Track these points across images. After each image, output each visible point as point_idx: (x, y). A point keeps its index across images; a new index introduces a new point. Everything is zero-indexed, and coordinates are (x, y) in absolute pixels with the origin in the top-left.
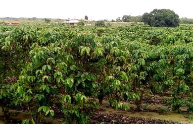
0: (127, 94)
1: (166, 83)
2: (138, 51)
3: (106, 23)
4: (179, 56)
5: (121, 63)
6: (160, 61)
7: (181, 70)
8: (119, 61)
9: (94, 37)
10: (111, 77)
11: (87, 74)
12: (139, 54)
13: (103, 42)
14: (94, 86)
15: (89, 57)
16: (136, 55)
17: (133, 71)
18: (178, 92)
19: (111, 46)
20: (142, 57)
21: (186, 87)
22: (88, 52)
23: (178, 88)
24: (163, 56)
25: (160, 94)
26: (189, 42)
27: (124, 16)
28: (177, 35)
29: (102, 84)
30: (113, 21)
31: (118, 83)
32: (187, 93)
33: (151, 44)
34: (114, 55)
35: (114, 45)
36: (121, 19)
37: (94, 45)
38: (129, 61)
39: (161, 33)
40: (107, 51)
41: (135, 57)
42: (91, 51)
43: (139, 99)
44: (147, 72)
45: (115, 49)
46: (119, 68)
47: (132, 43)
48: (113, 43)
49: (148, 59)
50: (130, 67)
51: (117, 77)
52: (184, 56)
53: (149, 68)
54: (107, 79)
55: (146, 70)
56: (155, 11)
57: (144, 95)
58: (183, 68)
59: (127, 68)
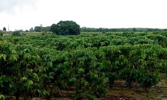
0: (39, 91)
1: (71, 80)
2: (47, 55)
3: (21, 33)
4: (80, 59)
5: (33, 66)
6: (65, 63)
7: (81, 70)
8: (31, 64)
9: (9, 46)
10: (24, 78)
11: (4, 76)
12: (48, 58)
13: (17, 50)
14: (11, 86)
15: (6, 63)
16: (46, 59)
17: (44, 72)
18: (80, 87)
19: (25, 52)
20: (50, 61)
21: (86, 83)
22: (5, 59)
23: (80, 84)
24: (67, 58)
25: (66, 89)
26: (88, 46)
27: (36, 27)
28: (78, 42)
29: (18, 84)
30: (27, 31)
31: (31, 82)
32: (87, 87)
33: (58, 49)
34: (27, 60)
35: (27, 52)
36: (34, 29)
37: (10, 52)
38: (40, 64)
39: (66, 40)
40: (21, 57)
41: (44, 61)
42: (8, 58)
43: (49, 94)
44: (55, 72)
45: (28, 55)
46: (32, 70)
47: (42, 49)
48: (26, 50)
49: (55, 62)
50: (41, 69)
51: (30, 78)
52: (84, 58)
53: (56, 69)
54: (21, 80)
55: (54, 71)
56: (61, 22)
57: (53, 91)
58: (83, 68)
59: (38, 70)
